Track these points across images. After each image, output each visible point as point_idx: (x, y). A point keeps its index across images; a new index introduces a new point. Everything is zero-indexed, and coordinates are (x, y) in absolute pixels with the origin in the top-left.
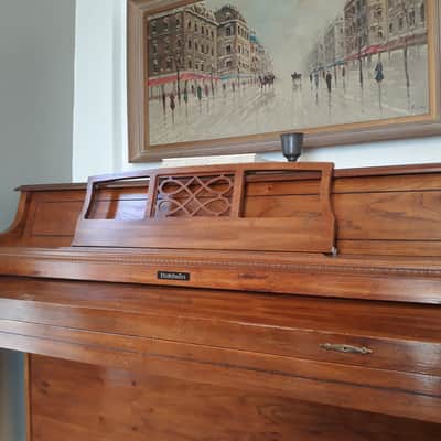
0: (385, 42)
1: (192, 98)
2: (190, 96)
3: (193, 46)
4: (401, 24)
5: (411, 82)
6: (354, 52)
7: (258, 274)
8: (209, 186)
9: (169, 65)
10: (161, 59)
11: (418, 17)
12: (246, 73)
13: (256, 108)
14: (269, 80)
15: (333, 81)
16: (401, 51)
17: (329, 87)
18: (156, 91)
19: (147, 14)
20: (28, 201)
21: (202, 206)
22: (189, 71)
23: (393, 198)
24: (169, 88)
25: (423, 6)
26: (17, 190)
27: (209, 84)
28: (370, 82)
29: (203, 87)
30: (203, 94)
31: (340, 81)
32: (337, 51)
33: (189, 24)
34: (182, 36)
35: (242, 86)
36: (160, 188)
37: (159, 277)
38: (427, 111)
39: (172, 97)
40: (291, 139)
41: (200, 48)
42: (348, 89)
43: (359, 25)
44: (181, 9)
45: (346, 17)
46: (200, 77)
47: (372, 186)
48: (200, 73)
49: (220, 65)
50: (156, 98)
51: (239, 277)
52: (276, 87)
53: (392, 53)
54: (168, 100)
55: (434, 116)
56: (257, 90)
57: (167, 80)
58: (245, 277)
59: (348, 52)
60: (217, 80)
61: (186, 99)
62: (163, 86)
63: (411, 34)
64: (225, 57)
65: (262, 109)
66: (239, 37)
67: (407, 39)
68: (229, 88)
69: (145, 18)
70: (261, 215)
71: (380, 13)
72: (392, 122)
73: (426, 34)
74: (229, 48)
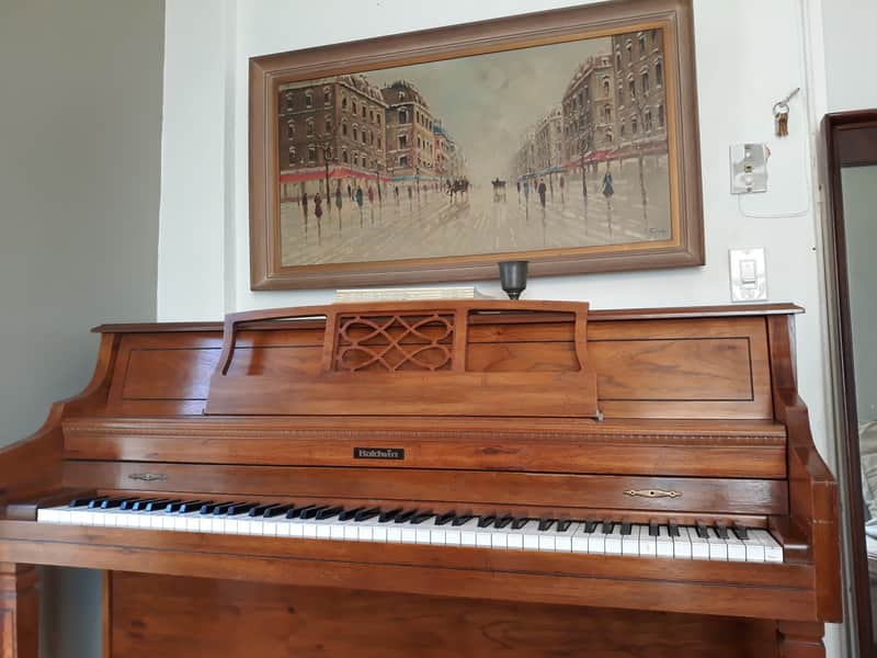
0: (615, 148)
1: (349, 204)
2: (345, 201)
3: (350, 131)
4: (635, 126)
5: (647, 199)
6: (576, 158)
7: (505, 447)
8: (416, 329)
9: (313, 156)
10: (298, 146)
11: (655, 120)
12: (428, 175)
13: (443, 222)
14: (461, 186)
15: (548, 192)
16: (635, 160)
17: (543, 201)
18: (293, 190)
19: (277, 83)
20: (116, 348)
21: (409, 356)
22: (343, 166)
23: (663, 348)
24: (313, 187)
25: (661, 107)
26: (94, 330)
27: (375, 186)
28: (596, 197)
29: (365, 190)
30: (365, 199)
31: (557, 194)
32: (554, 155)
33: (345, 101)
34: (334, 119)
35: (422, 192)
36: (342, 330)
37: (356, 455)
38: (669, 237)
39: (318, 201)
40: (514, 268)
41: (360, 136)
42: (567, 203)
43: (582, 123)
44: (330, 80)
45: (565, 110)
46: (360, 175)
47: (636, 332)
48: (361, 170)
49: (391, 161)
50: (292, 200)
51: (477, 452)
52: (472, 196)
53: (624, 162)
54: (311, 204)
55: (677, 243)
56: (445, 198)
57: (310, 176)
58: (486, 452)
59: (568, 157)
60: (386, 180)
61: (339, 205)
62: (303, 184)
63: (647, 140)
64: (397, 150)
65: (451, 224)
66: (418, 126)
67: (643, 145)
68: (403, 193)
69: (275, 87)
70: (488, 369)
71: (608, 111)
72: (626, 248)
73: (667, 141)
74: (403, 140)
